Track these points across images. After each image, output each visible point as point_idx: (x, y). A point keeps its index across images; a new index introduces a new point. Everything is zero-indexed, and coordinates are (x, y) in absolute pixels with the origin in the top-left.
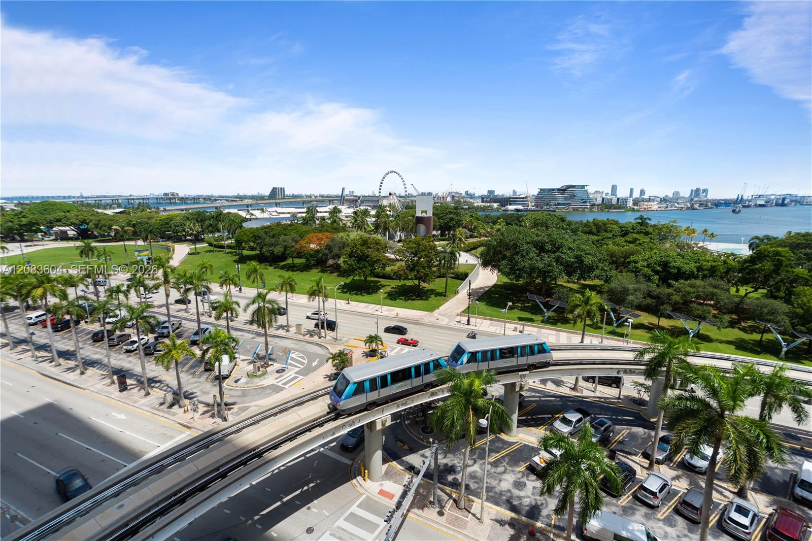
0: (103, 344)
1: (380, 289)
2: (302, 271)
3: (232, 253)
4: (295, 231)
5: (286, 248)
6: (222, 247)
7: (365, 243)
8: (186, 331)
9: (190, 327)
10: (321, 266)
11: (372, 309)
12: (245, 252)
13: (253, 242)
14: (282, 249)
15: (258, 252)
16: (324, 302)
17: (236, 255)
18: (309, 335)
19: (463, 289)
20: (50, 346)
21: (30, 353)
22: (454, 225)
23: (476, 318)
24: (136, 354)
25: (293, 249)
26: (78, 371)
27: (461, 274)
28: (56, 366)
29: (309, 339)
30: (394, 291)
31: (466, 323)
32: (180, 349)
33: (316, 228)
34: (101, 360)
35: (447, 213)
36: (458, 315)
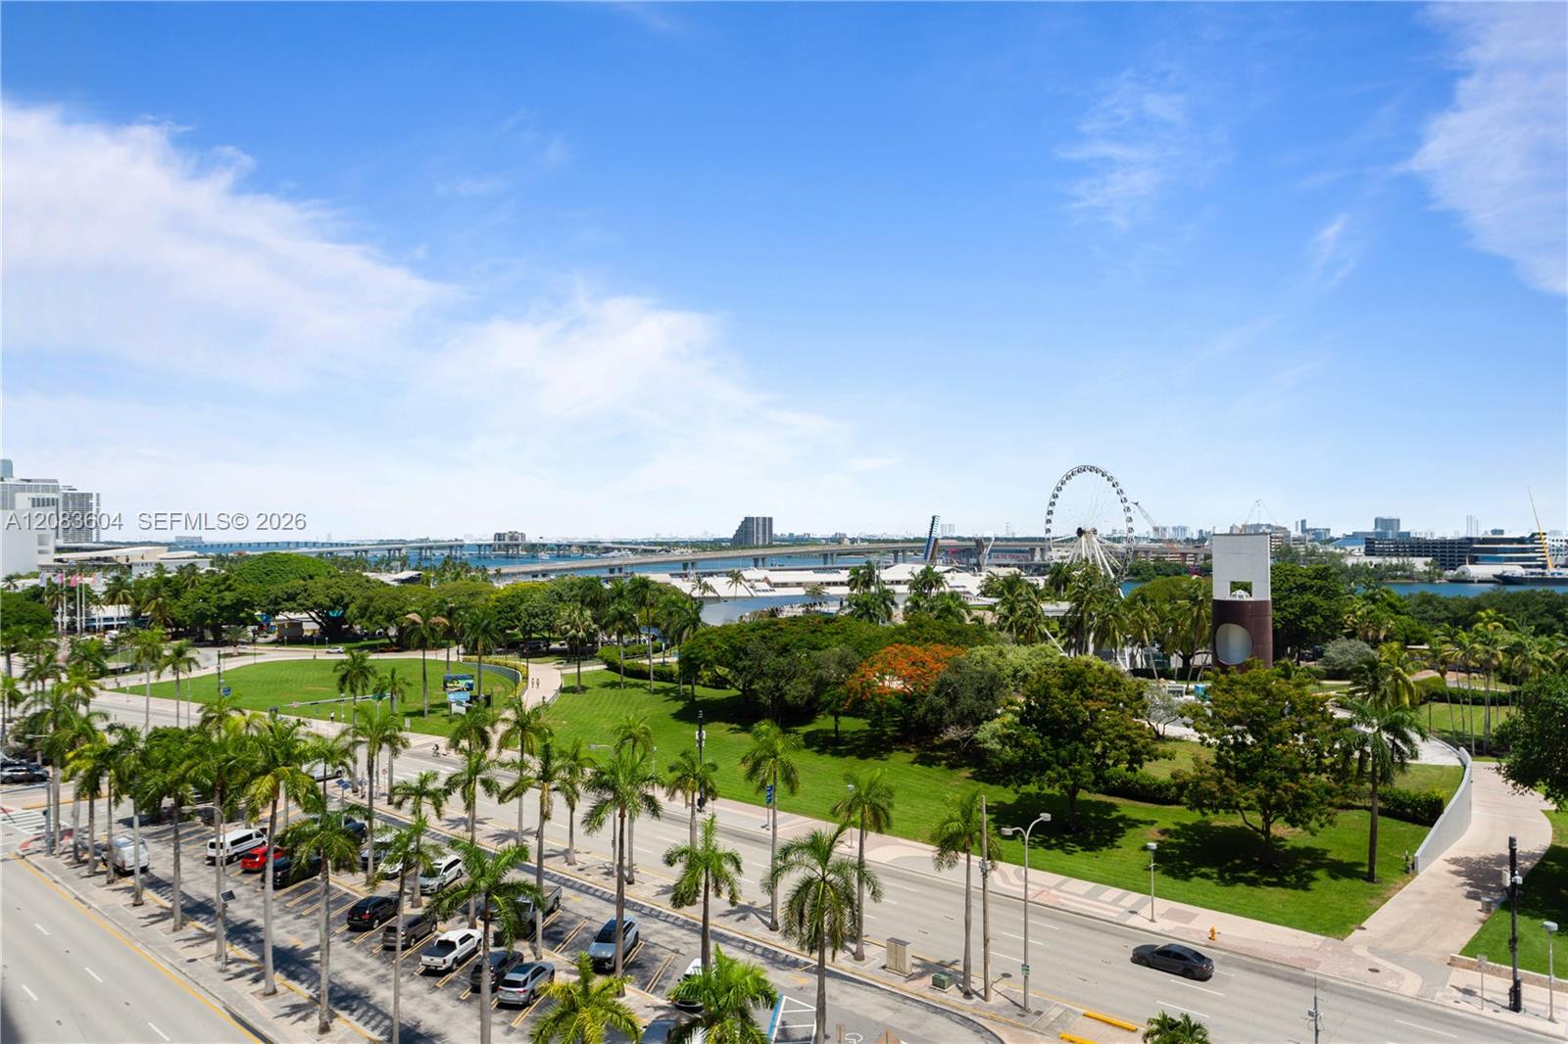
0: (370, 938)
1: (1122, 830)
2: (863, 756)
3: (666, 692)
4: (840, 637)
5: (821, 685)
6: (641, 674)
7: (1074, 680)
8: (572, 922)
9: (582, 912)
10: (917, 744)
11: (1115, 902)
12: (702, 692)
13: (727, 665)
14: (809, 689)
15: (734, 692)
16: (985, 875)
17: (676, 699)
18: (928, 980)
19: (1430, 856)
20: (257, 929)
21: (213, 946)
22: (1318, 627)
23: (1551, 987)
24: (451, 983)
25: (841, 690)
26: (315, 1021)
27: (1415, 803)
28: (266, 995)
29: (929, 994)
30: (1172, 846)
31: (1506, 1000)
32: (599, 1005)
33: (900, 630)
34: (366, 989)
35: (1291, 590)
36: (1452, 963)
